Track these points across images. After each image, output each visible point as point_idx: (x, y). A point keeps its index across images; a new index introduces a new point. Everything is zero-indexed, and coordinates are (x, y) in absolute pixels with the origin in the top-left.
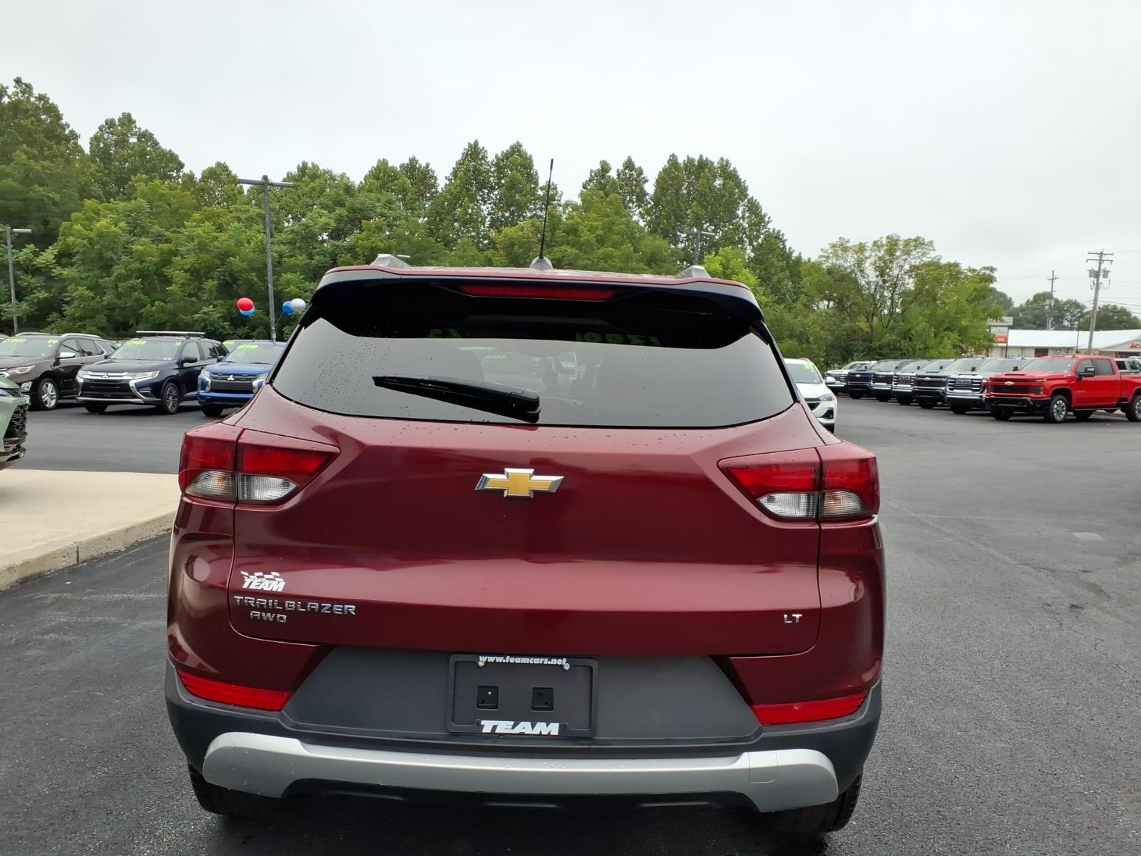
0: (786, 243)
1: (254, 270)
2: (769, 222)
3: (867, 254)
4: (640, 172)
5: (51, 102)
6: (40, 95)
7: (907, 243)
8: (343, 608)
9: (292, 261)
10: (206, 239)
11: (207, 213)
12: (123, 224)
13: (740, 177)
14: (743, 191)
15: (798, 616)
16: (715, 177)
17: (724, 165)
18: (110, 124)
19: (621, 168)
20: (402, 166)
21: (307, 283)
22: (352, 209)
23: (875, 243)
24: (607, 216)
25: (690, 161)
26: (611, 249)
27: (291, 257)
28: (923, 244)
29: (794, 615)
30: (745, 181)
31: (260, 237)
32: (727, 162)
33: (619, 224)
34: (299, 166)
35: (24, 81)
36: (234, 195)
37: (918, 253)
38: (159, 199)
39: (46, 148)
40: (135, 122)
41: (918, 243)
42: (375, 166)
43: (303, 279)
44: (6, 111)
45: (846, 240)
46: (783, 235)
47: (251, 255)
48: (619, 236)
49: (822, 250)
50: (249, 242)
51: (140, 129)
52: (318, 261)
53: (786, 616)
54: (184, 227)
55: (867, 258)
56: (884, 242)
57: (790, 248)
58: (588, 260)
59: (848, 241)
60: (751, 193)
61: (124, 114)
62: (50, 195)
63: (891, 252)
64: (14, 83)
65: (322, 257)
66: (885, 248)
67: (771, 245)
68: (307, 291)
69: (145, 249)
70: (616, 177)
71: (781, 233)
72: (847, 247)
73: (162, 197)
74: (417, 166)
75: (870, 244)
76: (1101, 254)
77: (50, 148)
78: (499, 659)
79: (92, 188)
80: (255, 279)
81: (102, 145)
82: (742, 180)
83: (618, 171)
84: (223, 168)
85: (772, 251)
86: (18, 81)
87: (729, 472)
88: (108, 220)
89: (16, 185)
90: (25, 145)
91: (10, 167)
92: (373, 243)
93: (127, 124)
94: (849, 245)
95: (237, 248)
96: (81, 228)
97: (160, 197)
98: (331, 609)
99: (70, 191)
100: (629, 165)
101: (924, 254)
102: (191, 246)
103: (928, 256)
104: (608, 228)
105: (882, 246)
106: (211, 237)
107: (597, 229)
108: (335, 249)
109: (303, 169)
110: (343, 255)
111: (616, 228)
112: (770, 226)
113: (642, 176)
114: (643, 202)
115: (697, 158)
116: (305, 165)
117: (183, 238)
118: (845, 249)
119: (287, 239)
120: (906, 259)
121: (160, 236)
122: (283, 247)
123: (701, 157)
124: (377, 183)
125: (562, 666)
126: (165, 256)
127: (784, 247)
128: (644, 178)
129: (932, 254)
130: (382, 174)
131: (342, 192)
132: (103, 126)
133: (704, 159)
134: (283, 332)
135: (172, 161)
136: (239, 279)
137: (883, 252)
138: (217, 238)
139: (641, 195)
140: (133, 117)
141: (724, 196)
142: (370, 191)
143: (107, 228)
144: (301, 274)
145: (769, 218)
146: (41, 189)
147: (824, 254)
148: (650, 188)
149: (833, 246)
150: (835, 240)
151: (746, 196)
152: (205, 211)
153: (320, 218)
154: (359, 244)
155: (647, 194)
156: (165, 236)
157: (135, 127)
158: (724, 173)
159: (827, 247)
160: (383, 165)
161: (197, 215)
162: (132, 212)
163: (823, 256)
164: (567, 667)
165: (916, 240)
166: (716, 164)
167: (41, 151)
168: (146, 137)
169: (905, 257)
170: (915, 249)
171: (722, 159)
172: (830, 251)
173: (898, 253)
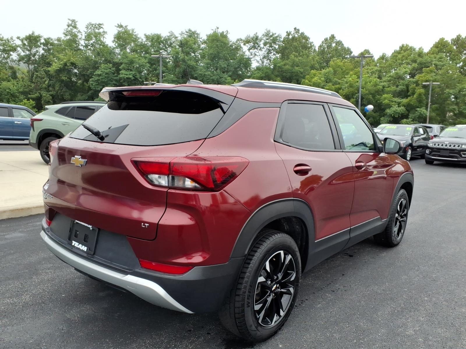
1: (371, 94)
5: (305, 35)
6: (301, 32)
9: (389, 89)
10: (353, 82)
11: (356, 71)
12: (323, 79)
15: (147, 225)
18: (326, 40)
20: (452, 40)
21: (394, 98)
22: (420, 63)
27: (389, 87)
29: (146, 224)
31: (375, 80)
34: (400, 46)
35: (297, 28)
36: (370, 63)
38: (338, 67)
39: (301, 52)
40: (335, 37)
42: (437, 42)
43: (392, 96)
44: (290, 41)
47: (370, 88)
50: (370, 83)
51: (337, 40)
52: (400, 88)
53: (143, 224)
54: (345, 78)
61: (332, 35)
62: (300, 70)
64: (294, 30)
65: (402, 86)
68: (393, 102)
69: (329, 88)
73: (339, 66)
74: (461, 38)
77: (302, 52)
79: (316, 66)
80: (371, 98)
81: (322, 49)
84: (367, 51)
86: (295, 29)
87: (136, 163)
88: (317, 77)
89: (289, 68)
90: (294, 52)
91: (288, 61)
92: (427, 78)
93: (332, 39)
95: (365, 85)
96: (308, 82)
97: (338, 66)
99: (307, 68)
102: (346, 85)
106: (354, 81)
108: (409, 82)
109: (402, 48)
110: (412, 85)
116: (403, 46)
117: (344, 82)
119: (388, 79)
121: (336, 82)
122: (385, 83)
124: (437, 50)
125: (90, 228)
126: (337, 90)
130: (440, 45)
131: (417, 56)
132: (323, 41)
134: (381, 120)
135: (348, 51)
136: (364, 98)
138: (357, 82)
140: (335, 36)
142: (433, 54)
143: (316, 81)
144: (391, 95)
146: (297, 68)
152: (355, 70)
153: (405, 69)
154: (420, 79)
156: (338, 82)
157: (335, 39)
160: (442, 40)
161: (351, 73)
162: (326, 73)
164: (91, 229)
167: (299, 54)
168: (339, 43)
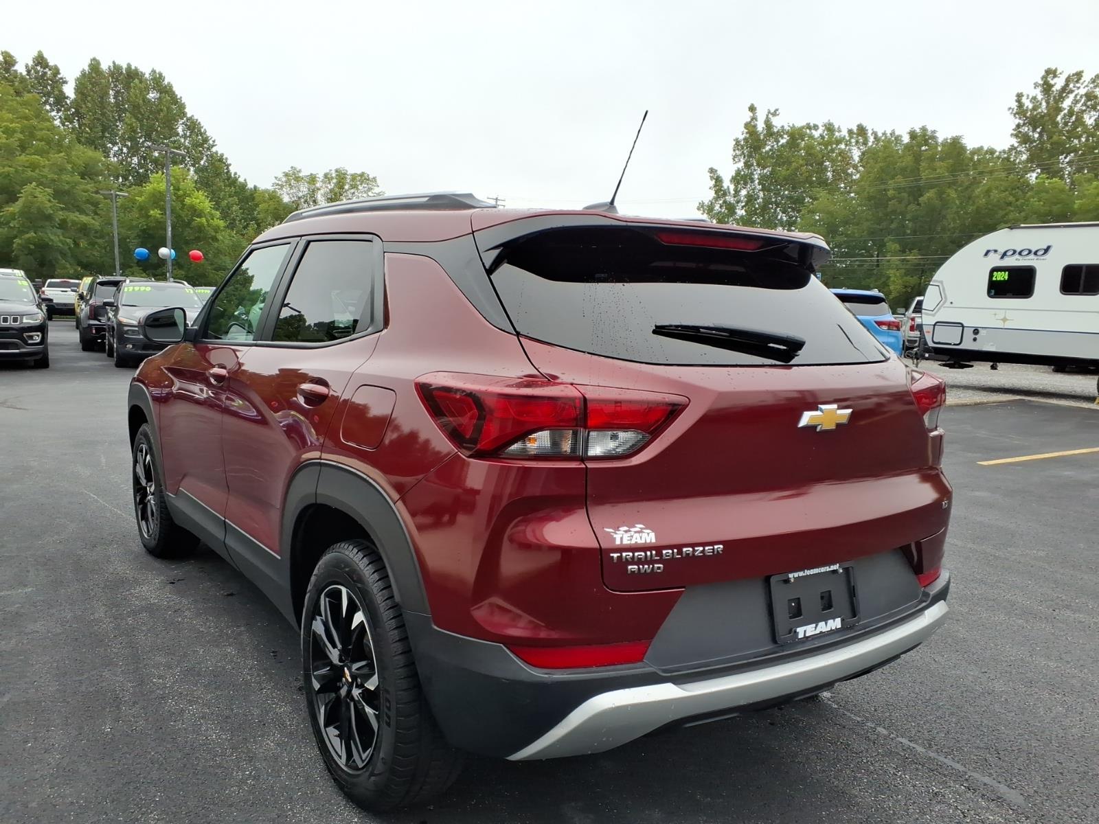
0: (230, 168)
2: (213, 146)
3: (318, 185)
4: (56, 71)
7: (354, 177)
8: (713, 549)
13: (177, 93)
14: (182, 107)
16: (147, 90)
17: (158, 80)
19: (31, 63)
23: (326, 176)
24: (27, 118)
25: (117, 68)
26: (36, 157)
28: (368, 180)
30: (181, 97)
32: (160, 74)
33: (42, 129)
37: (364, 187)
41: (363, 178)
45: (298, 170)
46: (227, 159)
48: (43, 143)
49: (276, 178)
55: (319, 189)
56: (334, 175)
57: (235, 174)
58: (10, 167)
59: (300, 171)
60: (189, 111)
63: (340, 185)
66: (335, 181)
67: (217, 168)
70: (24, 73)
71: (224, 157)
72: (299, 177)
75: (321, 176)
76: (497, 199)
78: (801, 574)
82: (178, 97)
83: (27, 66)
85: (218, 175)
94: (301, 175)
98: (703, 551)
100: (40, 61)
101: (370, 189)
103: (373, 192)
104: (31, 133)
105: (332, 178)
107: (14, 131)
111: (39, 134)
112: (214, 150)
113: (59, 76)
114: (63, 106)
115: (125, 66)
118: (298, 179)
120: (354, 193)
123: (129, 66)
127: (229, 171)
128: (62, 78)
129: (376, 190)
133: (133, 68)
137: (333, 185)
139: (60, 99)
141: (162, 110)
145: (214, 141)
147: (277, 182)
148: (69, 91)
149: (286, 175)
150: (287, 169)
151: (184, 114)
155: (67, 98)
158: (158, 86)
159: (280, 175)
163: (278, 185)
164: (840, 571)
165: (362, 175)
166: (147, 76)
169: (352, 191)
170: (361, 184)
171: (154, 71)
172: (284, 179)
173: (347, 187)
